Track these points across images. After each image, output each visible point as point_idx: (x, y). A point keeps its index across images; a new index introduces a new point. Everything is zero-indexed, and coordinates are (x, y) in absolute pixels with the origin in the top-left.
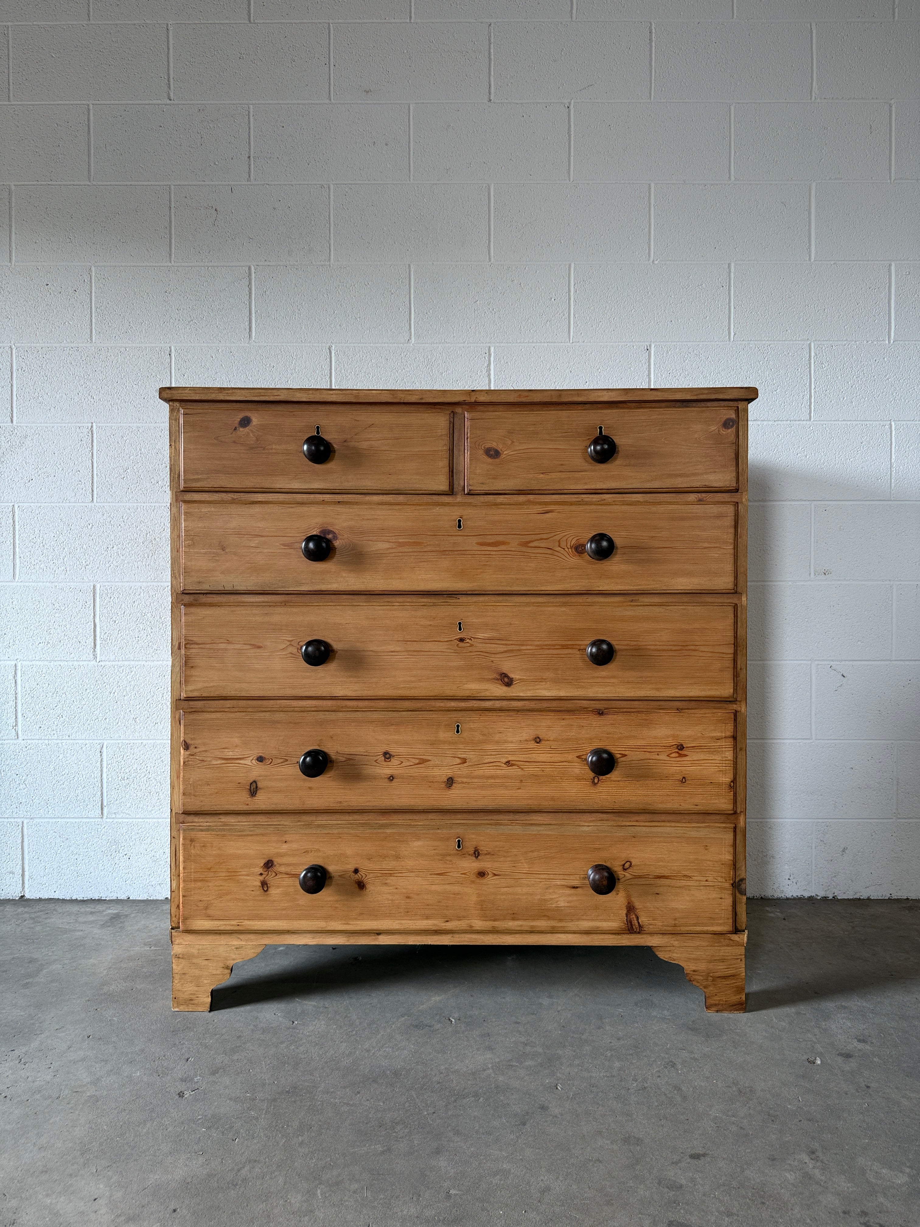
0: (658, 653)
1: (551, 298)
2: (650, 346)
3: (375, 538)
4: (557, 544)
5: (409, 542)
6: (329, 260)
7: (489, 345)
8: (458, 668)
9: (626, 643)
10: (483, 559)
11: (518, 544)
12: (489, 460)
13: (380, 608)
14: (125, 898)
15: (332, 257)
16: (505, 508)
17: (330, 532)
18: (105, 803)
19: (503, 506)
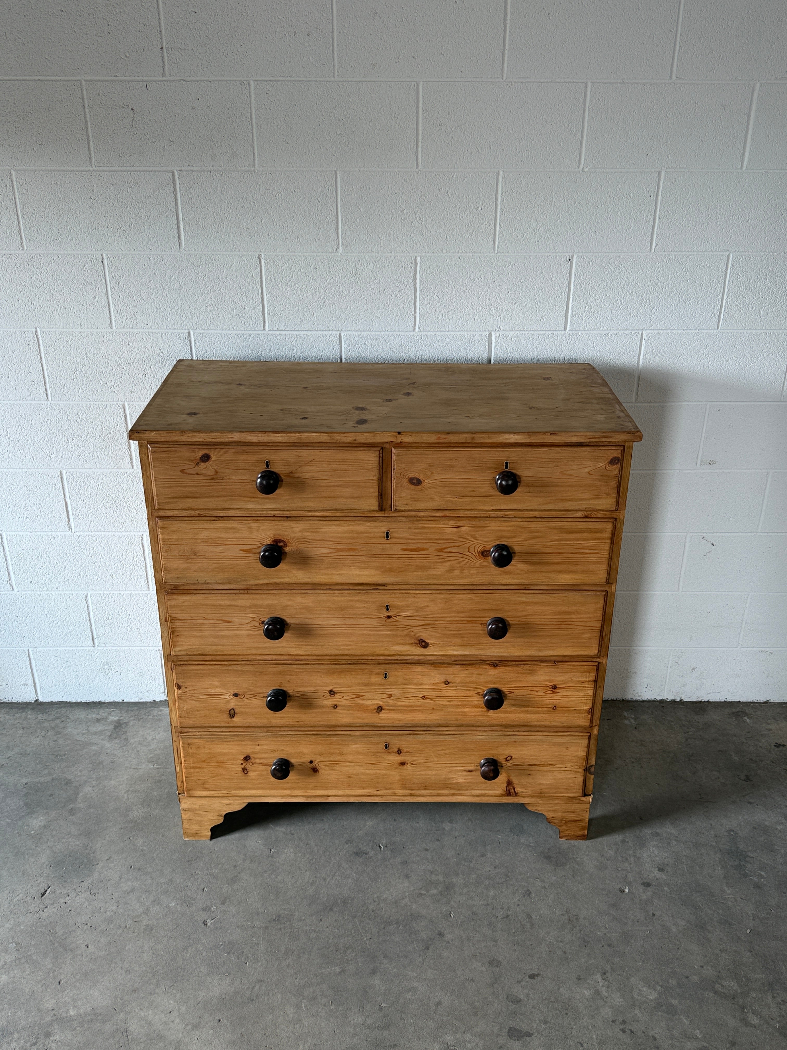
0: (542, 627)
1: (478, 208)
2: (573, 256)
3: (317, 545)
4: (467, 550)
5: (345, 548)
6: (254, 166)
7: (416, 254)
8: (387, 636)
9: (518, 619)
10: (406, 560)
11: (435, 550)
12: (413, 487)
13: (323, 595)
14: (121, 701)
15: (256, 162)
16: (425, 524)
17: (280, 541)
18: (95, 636)
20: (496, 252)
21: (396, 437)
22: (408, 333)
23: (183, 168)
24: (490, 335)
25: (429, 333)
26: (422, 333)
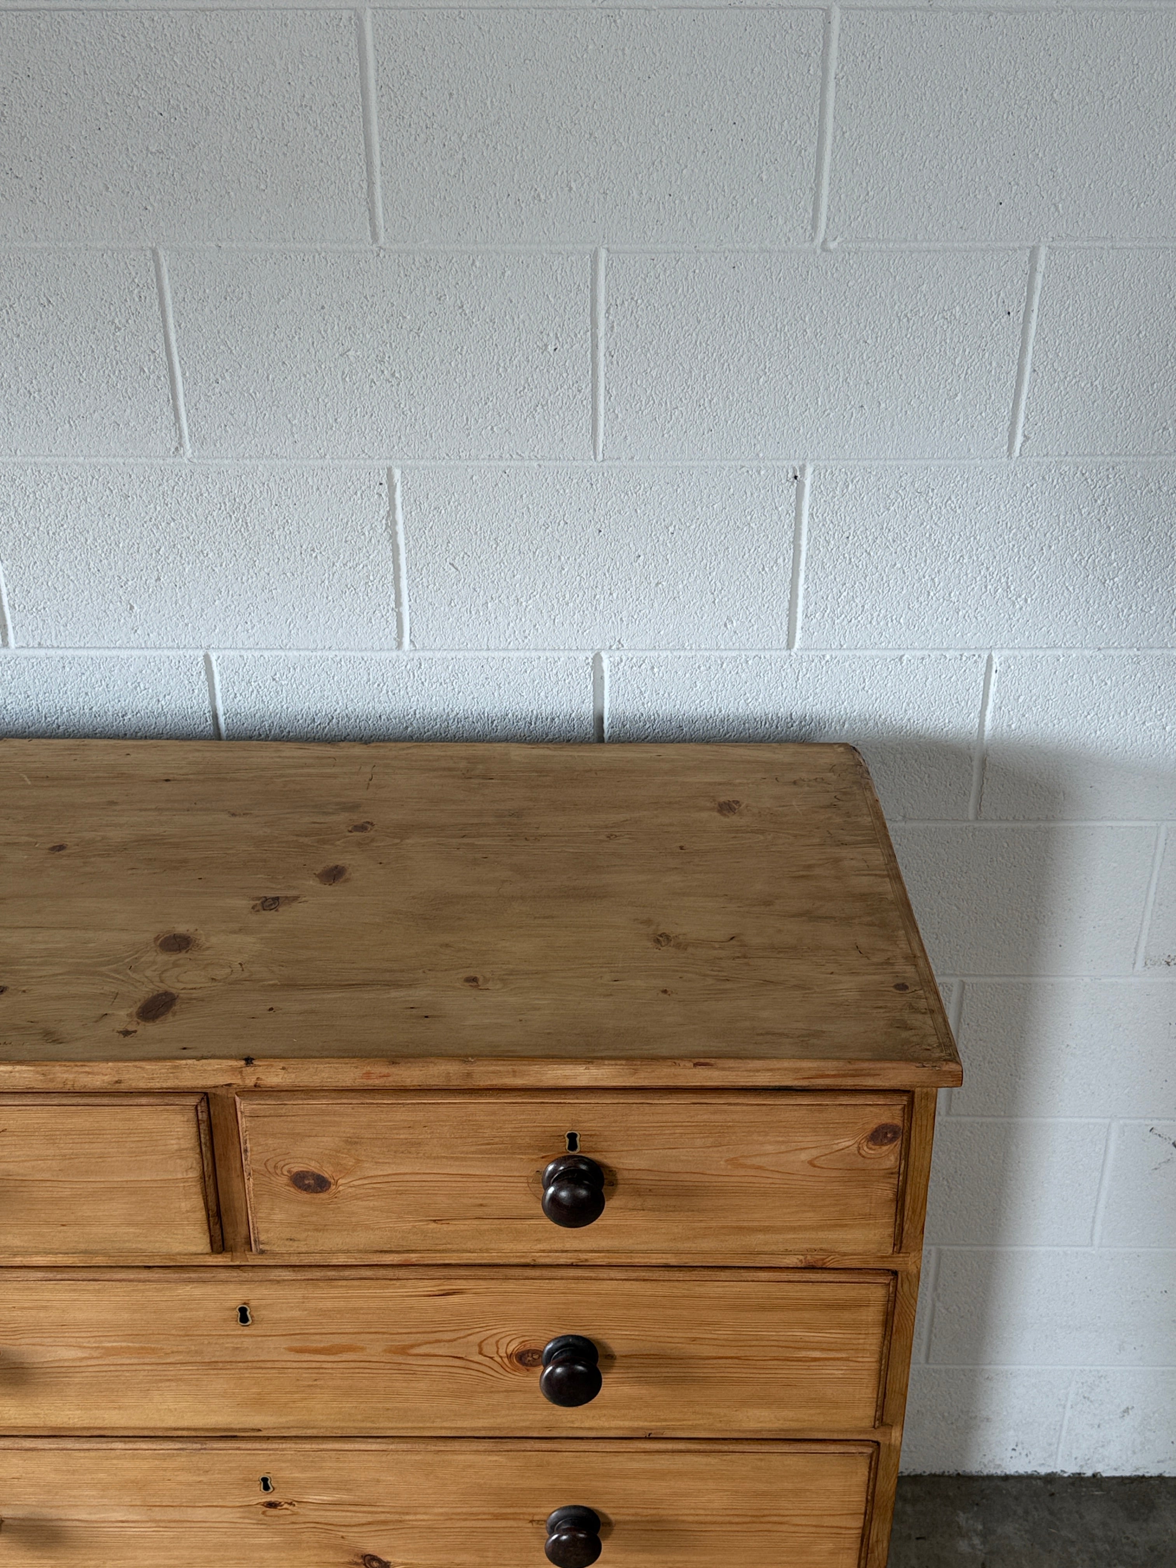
0: (703, 1527)
1: (546, 345)
2: (803, 469)
3: (49, 1340)
4: (477, 1349)
5: (129, 1348)
7: (389, 463)
8: (271, 1547)
9: (632, 1511)
10: (305, 1375)
11: (385, 1351)
12: (305, 1196)
13: (82, 1454)
16: (349, 1287)
19: (344, 1283)
20: (600, 457)
21: (241, 1072)
22: (384, 655)
24: (597, 659)
25: (438, 655)
26: (421, 654)
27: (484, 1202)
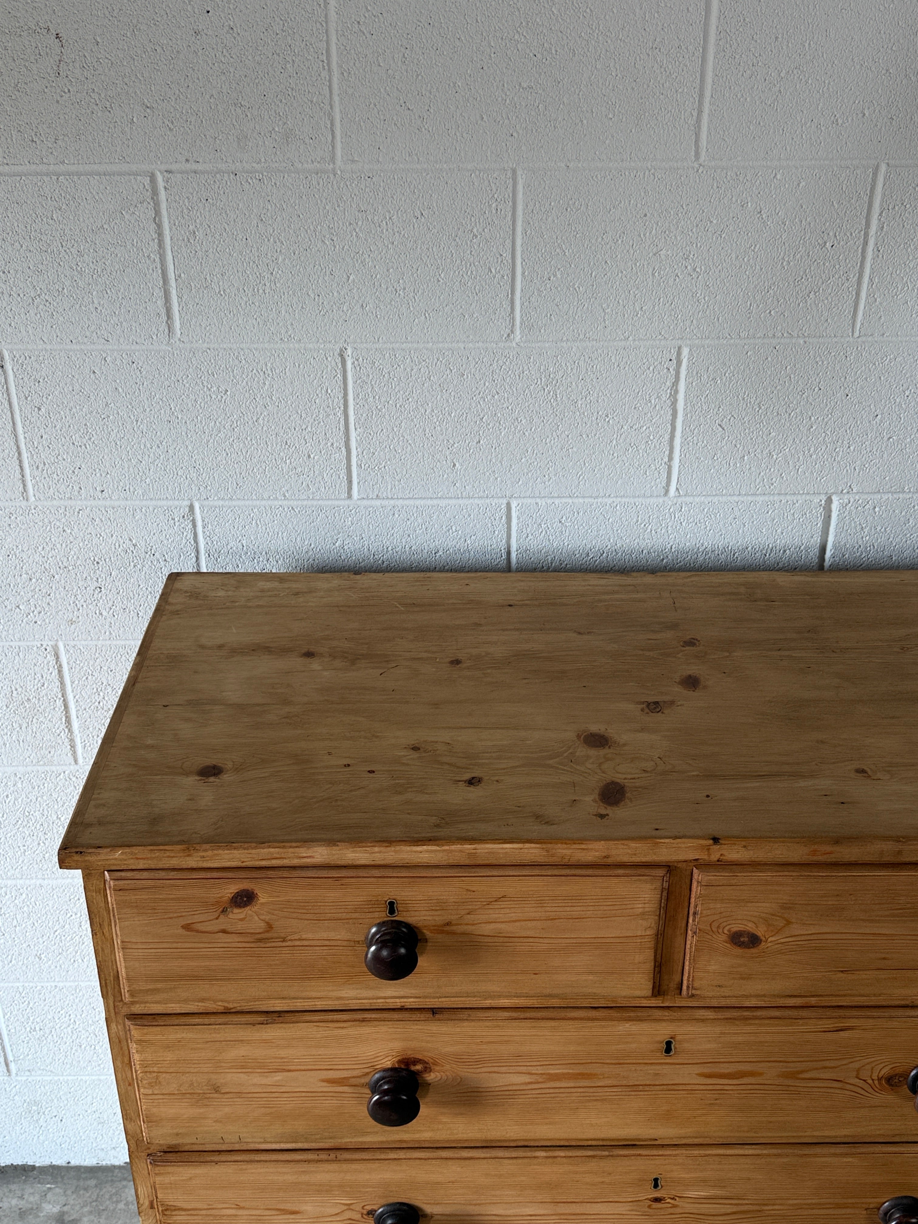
1: (825, 243)
4: (855, 1073)
5: (568, 1074)
6: (333, 159)
7: (680, 342)
10: (708, 1096)
11: (778, 1076)
12: (739, 951)
15: (339, 153)
16: (760, 1025)
17: (416, 1061)
18: (10, 1058)
20: (857, 334)
21: (708, 849)
22: (652, 500)
23: (174, 167)
24: (829, 501)
25: (697, 499)
26: (683, 499)
27: (887, 956)
